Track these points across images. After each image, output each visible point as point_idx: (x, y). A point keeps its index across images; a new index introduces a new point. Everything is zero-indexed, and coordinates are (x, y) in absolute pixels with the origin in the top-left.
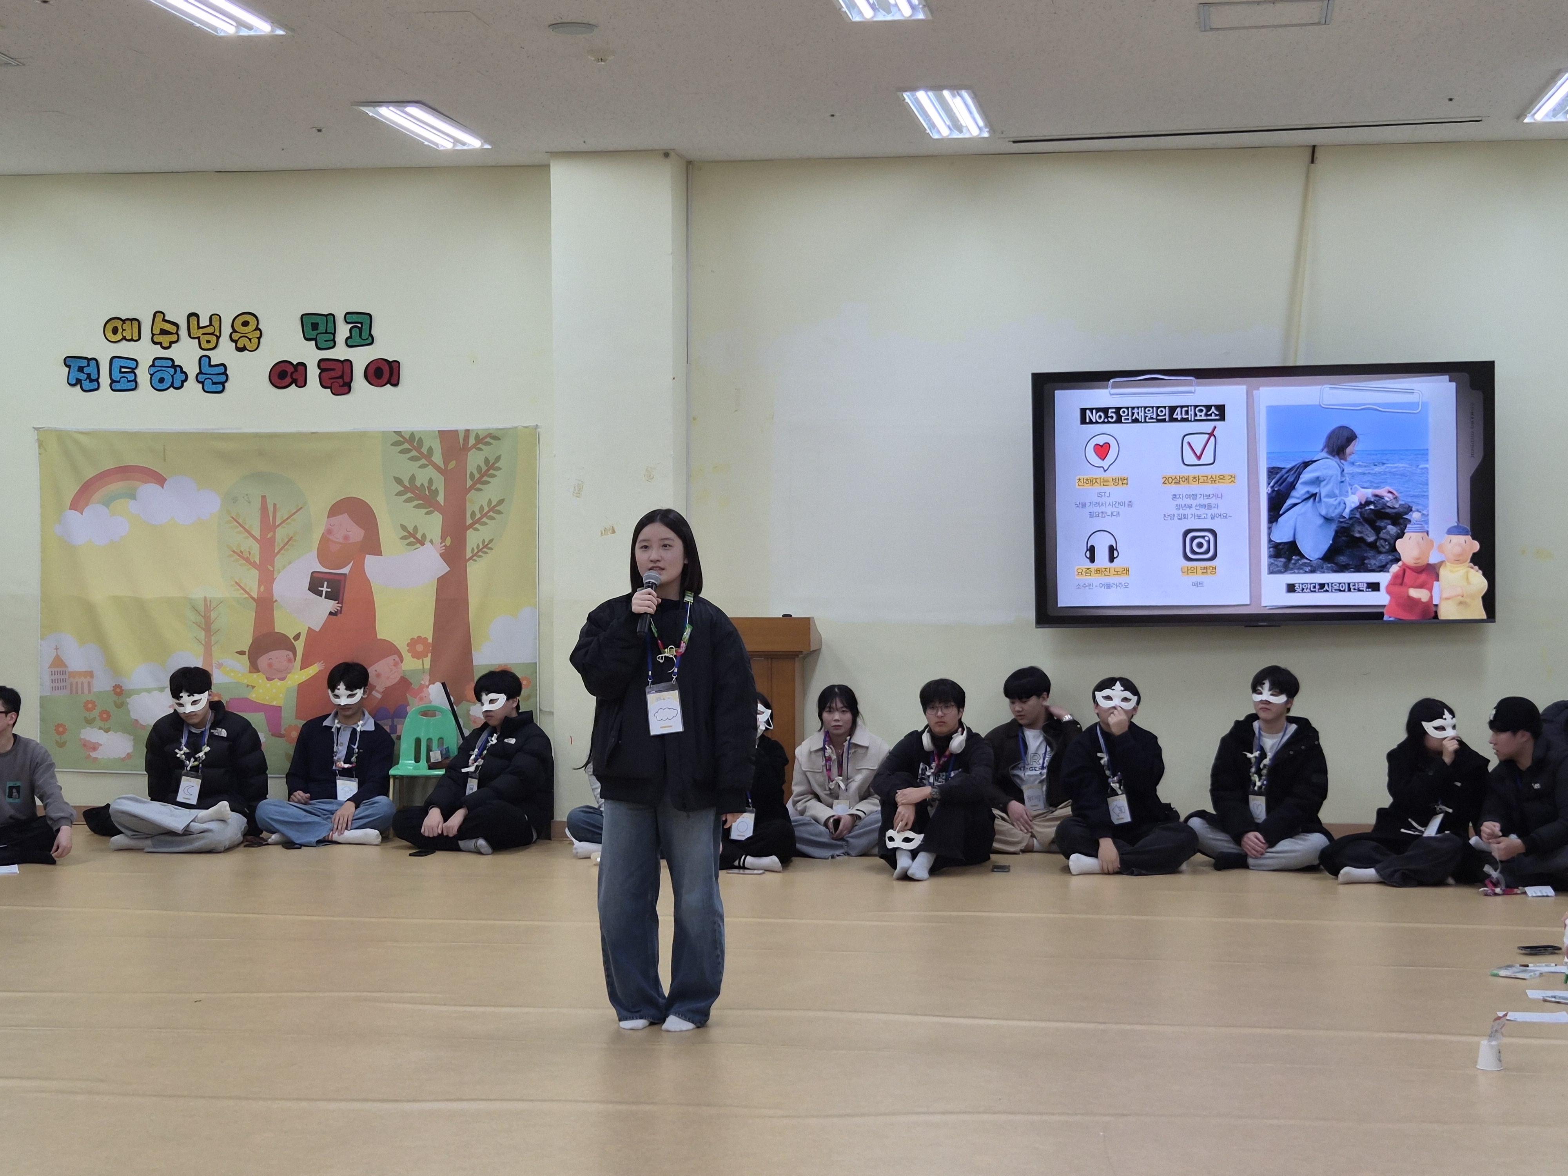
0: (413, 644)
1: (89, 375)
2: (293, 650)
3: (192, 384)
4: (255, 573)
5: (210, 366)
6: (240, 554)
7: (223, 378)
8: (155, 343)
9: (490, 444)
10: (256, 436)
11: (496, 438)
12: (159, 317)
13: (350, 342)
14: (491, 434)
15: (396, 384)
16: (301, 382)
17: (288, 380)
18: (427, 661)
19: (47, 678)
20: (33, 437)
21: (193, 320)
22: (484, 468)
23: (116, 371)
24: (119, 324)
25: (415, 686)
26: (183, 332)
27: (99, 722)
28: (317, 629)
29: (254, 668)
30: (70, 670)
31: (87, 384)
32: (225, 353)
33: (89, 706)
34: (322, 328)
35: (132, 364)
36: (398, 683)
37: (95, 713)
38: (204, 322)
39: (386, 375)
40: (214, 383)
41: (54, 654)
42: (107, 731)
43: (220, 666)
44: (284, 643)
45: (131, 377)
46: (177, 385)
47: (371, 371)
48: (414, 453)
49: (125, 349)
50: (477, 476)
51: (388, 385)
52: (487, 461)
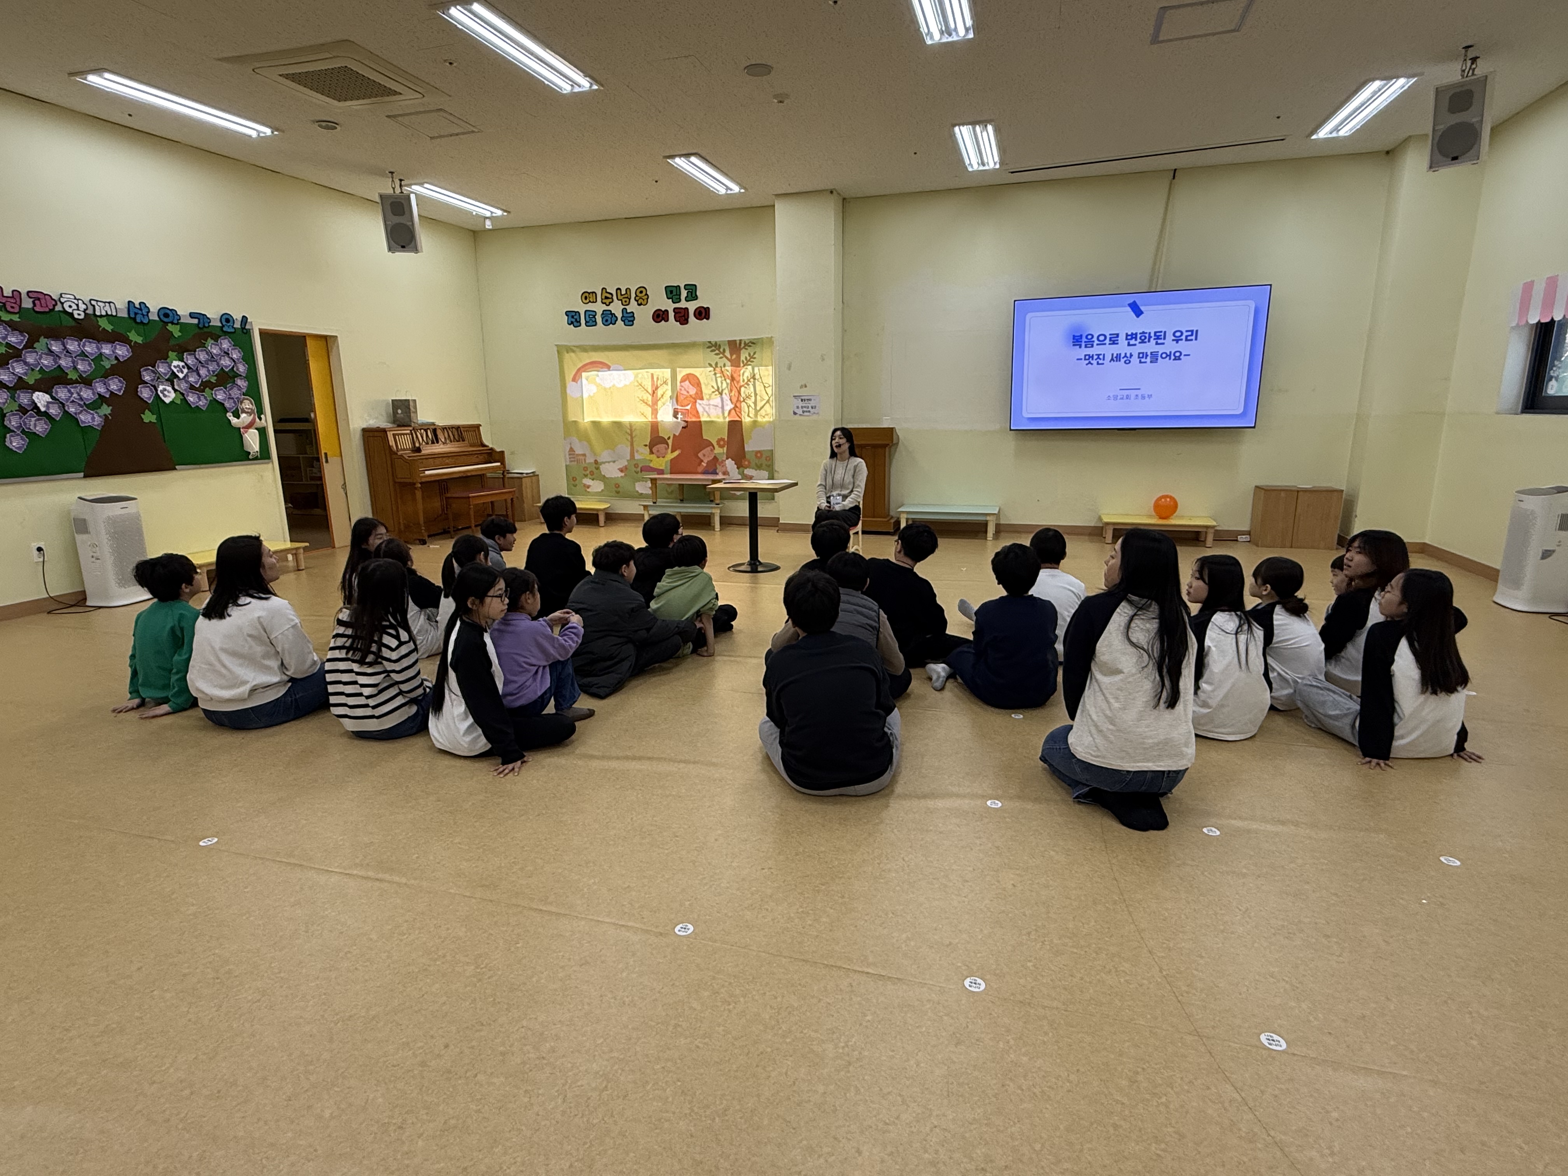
0: (718, 442)
1: (576, 319)
2: (668, 445)
3: (620, 322)
4: (650, 409)
5: (627, 313)
6: (643, 401)
7: (632, 319)
8: (603, 303)
9: (750, 346)
10: (648, 346)
11: (753, 343)
12: (604, 290)
13: (687, 299)
14: (751, 341)
15: (708, 319)
16: (667, 320)
17: (661, 318)
18: (725, 449)
19: (568, 457)
20: (555, 349)
21: (619, 291)
22: (748, 358)
23: (587, 317)
24: (587, 294)
25: (720, 460)
26: (615, 297)
27: (589, 476)
28: (677, 434)
29: (652, 452)
30: (577, 453)
31: (575, 324)
32: (633, 307)
33: (585, 469)
34: (674, 293)
35: (594, 314)
36: (713, 459)
37: (588, 472)
38: (623, 292)
39: (703, 315)
40: (629, 321)
41: (569, 446)
42: (593, 480)
43: (637, 451)
44: (664, 441)
45: (594, 319)
46: (613, 322)
47: (697, 313)
48: (717, 352)
49: (591, 307)
50: (745, 362)
51: (705, 319)
52: (749, 355)
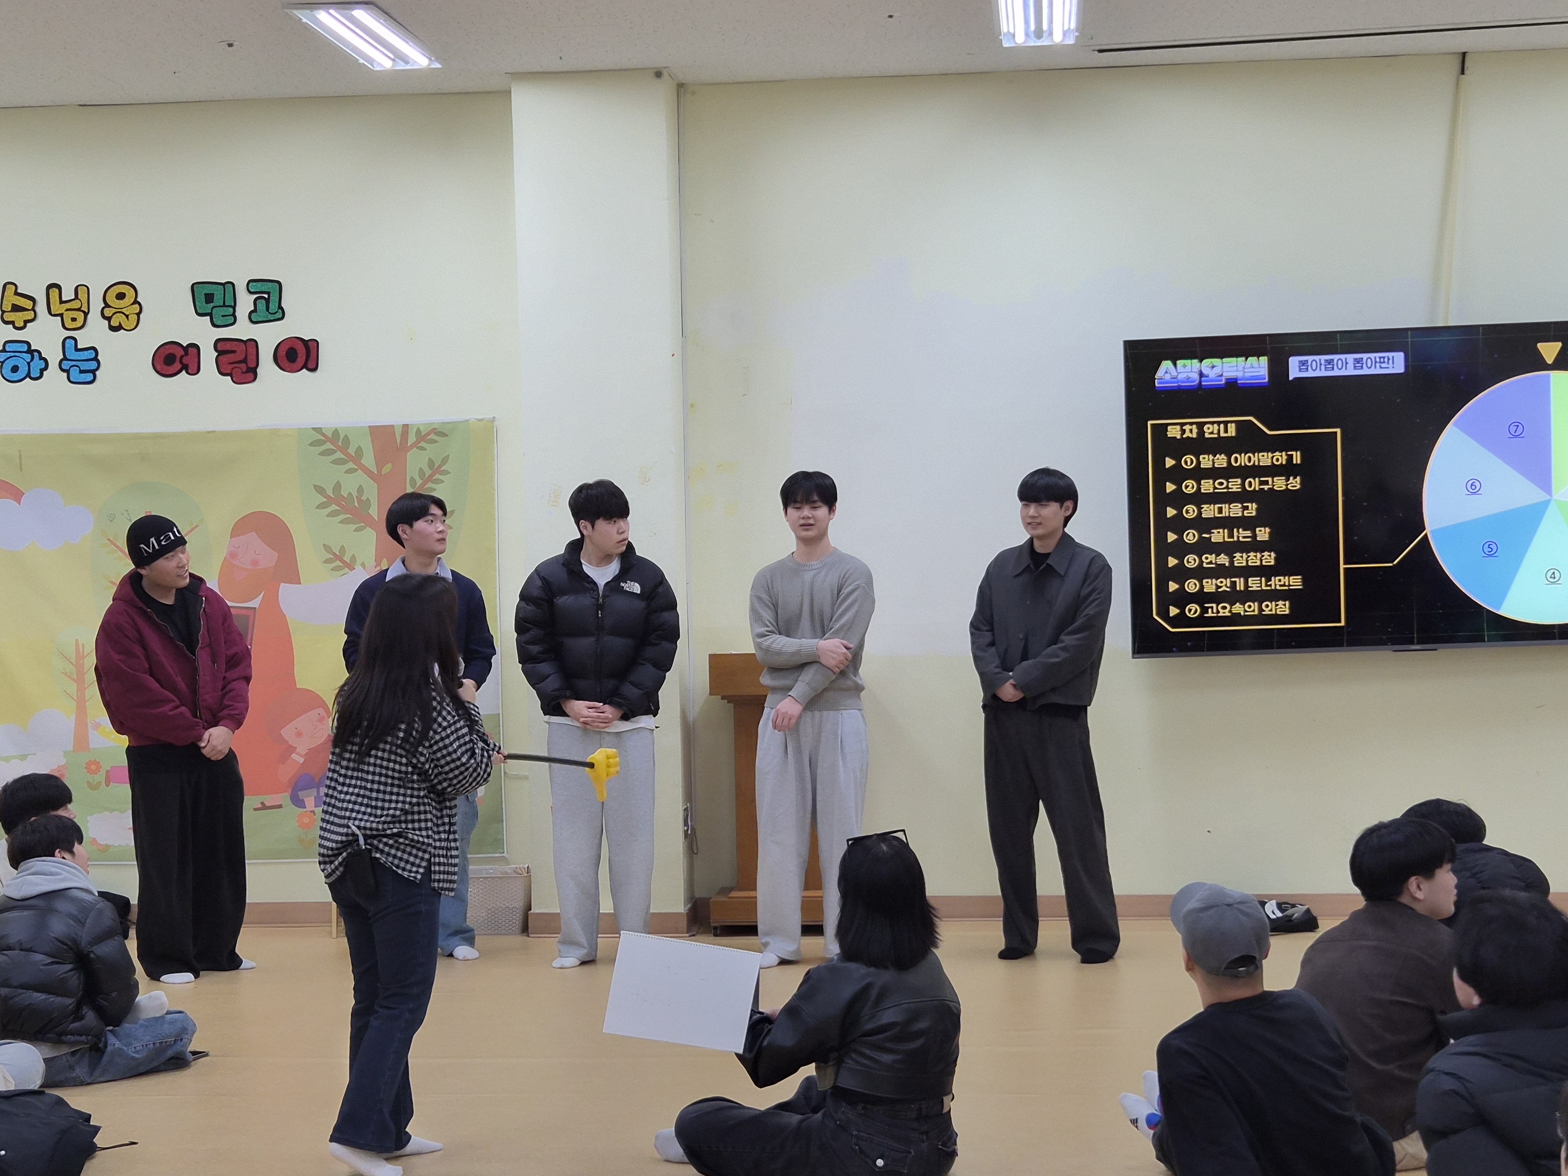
3: (53, 373)
5: (77, 350)
7: (93, 365)
8: (5, 322)
9: (434, 441)
10: (138, 437)
11: (443, 434)
12: (10, 289)
13: (253, 315)
14: (436, 429)
15: (314, 369)
16: (193, 368)
17: (177, 365)
21: (54, 292)
22: (428, 472)
26: (41, 307)
32: (94, 334)
34: (218, 300)
38: (68, 295)
39: (301, 358)
40: (81, 372)
46: (34, 374)
47: (282, 352)
48: (339, 455)
50: (419, 482)
51: (304, 370)
52: (431, 463)
